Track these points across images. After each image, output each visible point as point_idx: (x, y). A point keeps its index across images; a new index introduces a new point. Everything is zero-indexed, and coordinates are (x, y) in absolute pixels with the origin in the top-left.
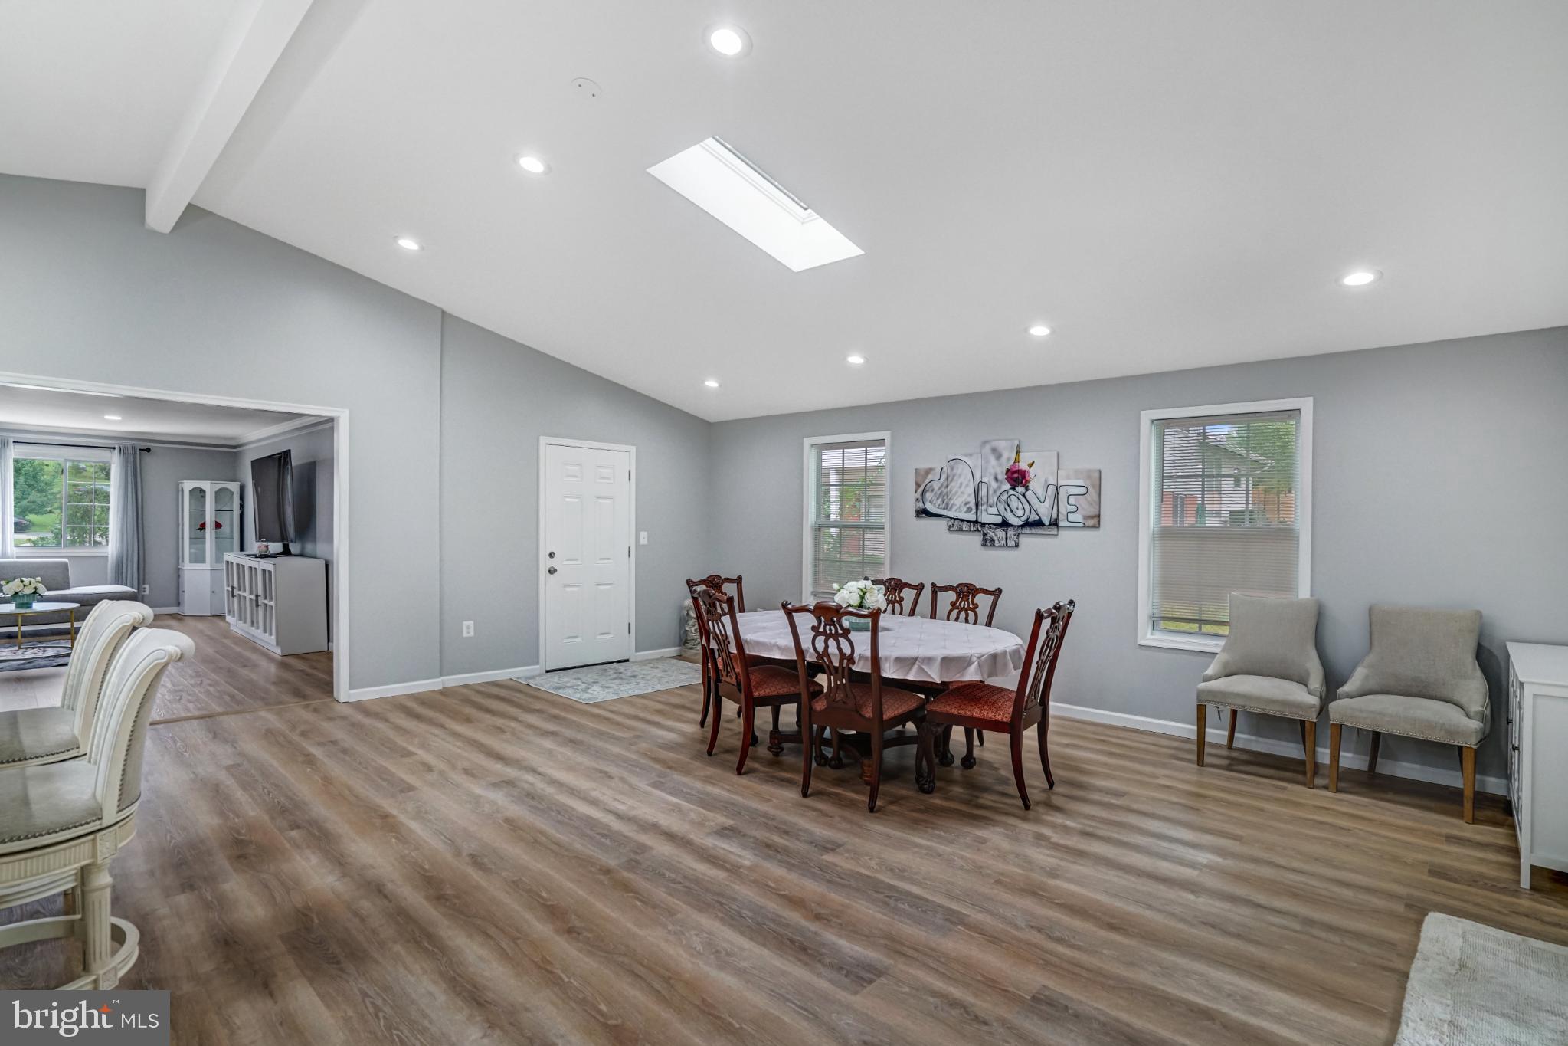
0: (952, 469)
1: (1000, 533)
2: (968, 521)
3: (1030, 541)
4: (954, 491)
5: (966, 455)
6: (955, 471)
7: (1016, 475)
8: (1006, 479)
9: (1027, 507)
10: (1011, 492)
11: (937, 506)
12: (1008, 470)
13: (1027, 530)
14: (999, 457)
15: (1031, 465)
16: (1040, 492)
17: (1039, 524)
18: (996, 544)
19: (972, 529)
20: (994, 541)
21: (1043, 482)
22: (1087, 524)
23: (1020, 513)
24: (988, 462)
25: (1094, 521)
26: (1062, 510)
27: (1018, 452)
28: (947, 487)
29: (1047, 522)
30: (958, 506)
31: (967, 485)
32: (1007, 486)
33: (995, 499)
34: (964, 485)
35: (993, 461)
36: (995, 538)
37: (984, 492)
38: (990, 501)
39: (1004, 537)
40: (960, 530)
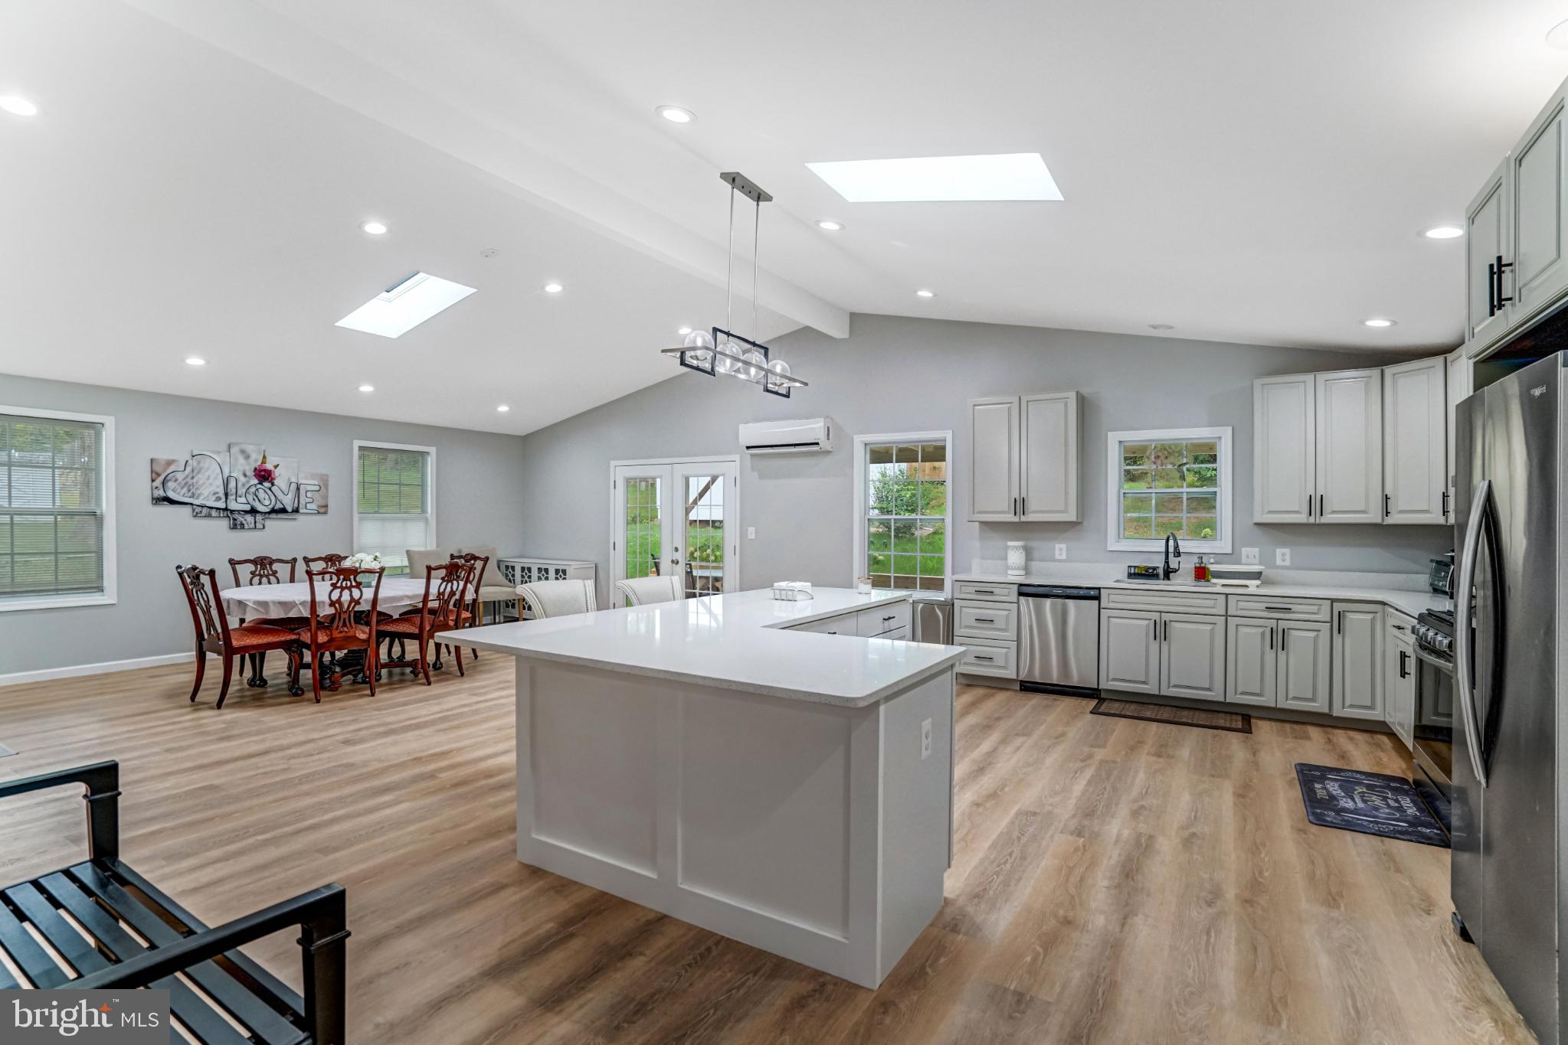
0: (199, 463)
1: (249, 518)
2: (217, 509)
3: (274, 525)
4: (201, 482)
5: (214, 452)
6: (201, 465)
7: (263, 473)
8: (255, 475)
9: (273, 498)
10: (260, 486)
11: (182, 494)
12: (256, 469)
13: (273, 516)
14: (247, 457)
15: (276, 467)
16: (284, 487)
17: (283, 511)
18: (246, 526)
19: (222, 515)
20: (243, 524)
21: (286, 479)
22: (320, 511)
23: (267, 502)
24: (236, 459)
25: (323, 509)
26: (302, 502)
27: (264, 457)
28: (193, 478)
29: (290, 510)
30: (206, 494)
31: (216, 478)
32: (256, 481)
33: (244, 491)
34: (212, 478)
35: (241, 460)
36: (245, 522)
37: (232, 484)
38: (239, 492)
39: (253, 521)
40: (209, 516)
